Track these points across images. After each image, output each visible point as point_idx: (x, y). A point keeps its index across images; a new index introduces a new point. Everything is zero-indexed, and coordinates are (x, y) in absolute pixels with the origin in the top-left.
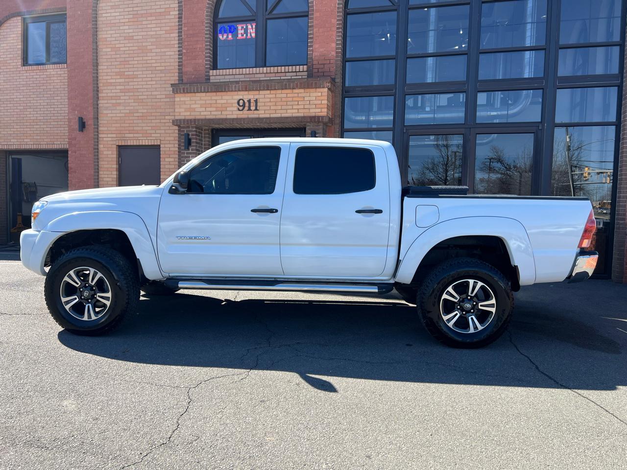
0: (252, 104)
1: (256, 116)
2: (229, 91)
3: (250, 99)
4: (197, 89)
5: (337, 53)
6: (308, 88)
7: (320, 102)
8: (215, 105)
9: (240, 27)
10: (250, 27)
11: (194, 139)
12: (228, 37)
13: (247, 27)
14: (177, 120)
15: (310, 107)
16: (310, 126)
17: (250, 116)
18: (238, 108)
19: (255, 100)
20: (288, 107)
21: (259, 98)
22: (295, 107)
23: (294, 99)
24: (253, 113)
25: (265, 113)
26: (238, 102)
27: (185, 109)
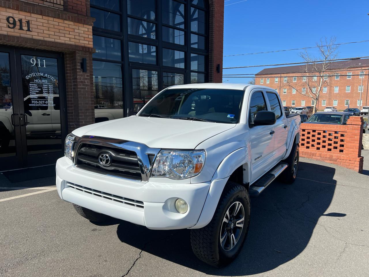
0: (24, 24)
1: (30, 37)
3: (21, 19)
6: (77, 22)
7: (87, 36)
15: (80, 39)
16: (79, 53)
17: (22, 35)
18: (8, 25)
19: (27, 21)
20: (60, 35)
21: (31, 21)
22: (66, 35)
23: (66, 29)
24: (25, 33)
25: (38, 36)
26: (8, 19)
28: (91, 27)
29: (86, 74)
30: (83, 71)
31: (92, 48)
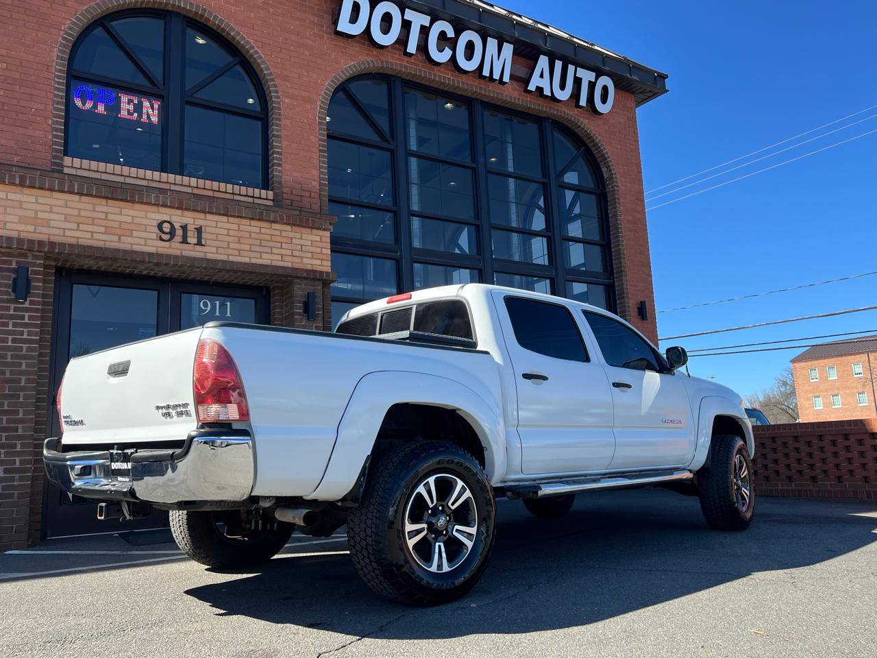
0: (190, 234)
1: (201, 255)
2: (141, 203)
3: (186, 225)
6: (300, 226)
7: (318, 250)
8: (104, 223)
9: (124, 99)
10: (146, 104)
12: (95, 107)
13: (140, 103)
15: (303, 255)
16: (301, 284)
17: (186, 253)
18: (160, 236)
19: (197, 227)
20: (262, 249)
21: (205, 226)
22: (275, 251)
23: (274, 238)
24: (192, 249)
25: (217, 253)
26: (160, 226)
27: (20, 217)
28: (328, 234)
29: (314, 325)
30: (308, 319)
31: (328, 273)
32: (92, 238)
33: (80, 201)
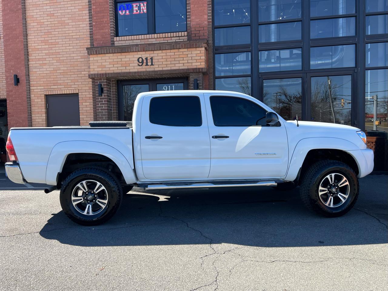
0: (149, 61)
1: (152, 69)
2: (131, 52)
3: (147, 58)
4: (107, 51)
5: (208, 22)
6: (190, 48)
7: (199, 58)
8: (121, 63)
9: (134, 6)
10: (142, 5)
11: (105, 88)
12: (126, 13)
13: (140, 5)
14: (92, 74)
15: (192, 62)
16: (192, 75)
17: (148, 70)
18: (139, 64)
19: (151, 57)
20: (175, 62)
21: (154, 57)
22: (181, 62)
23: (180, 56)
24: (149, 67)
25: (158, 67)
26: (138, 60)
27: (98, 66)
28: (203, 49)
31: (204, 68)
32: (118, 70)
33: (113, 56)
